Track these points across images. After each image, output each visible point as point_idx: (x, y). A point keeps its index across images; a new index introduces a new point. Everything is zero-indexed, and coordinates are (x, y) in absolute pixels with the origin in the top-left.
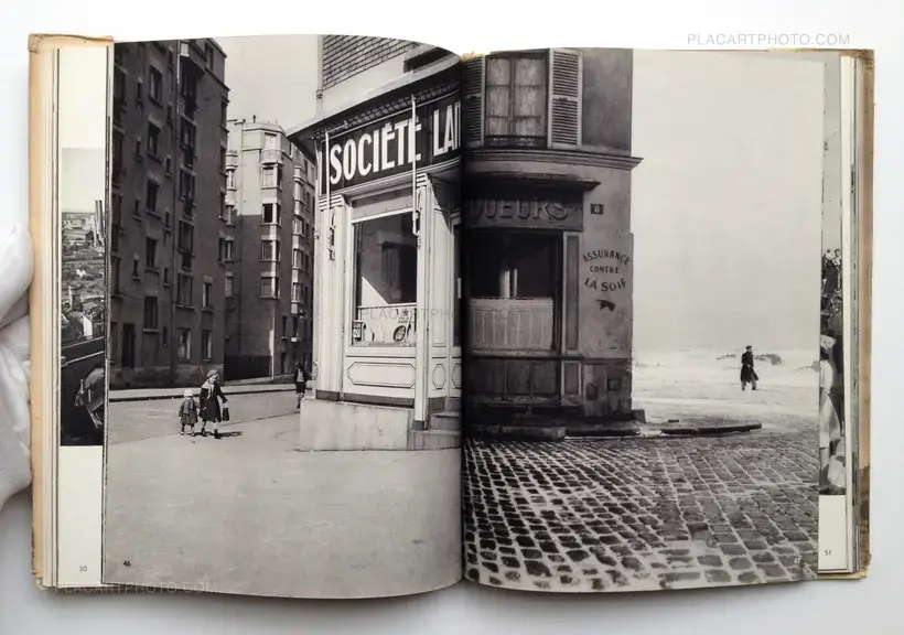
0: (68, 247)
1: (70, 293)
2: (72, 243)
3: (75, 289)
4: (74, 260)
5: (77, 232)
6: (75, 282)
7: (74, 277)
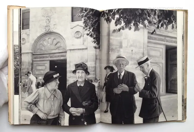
0: (15, 52)
1: (16, 62)
2: (16, 51)
3: (17, 61)
4: (17, 55)
5: (17, 49)
6: (17, 60)
7: (17, 59)
